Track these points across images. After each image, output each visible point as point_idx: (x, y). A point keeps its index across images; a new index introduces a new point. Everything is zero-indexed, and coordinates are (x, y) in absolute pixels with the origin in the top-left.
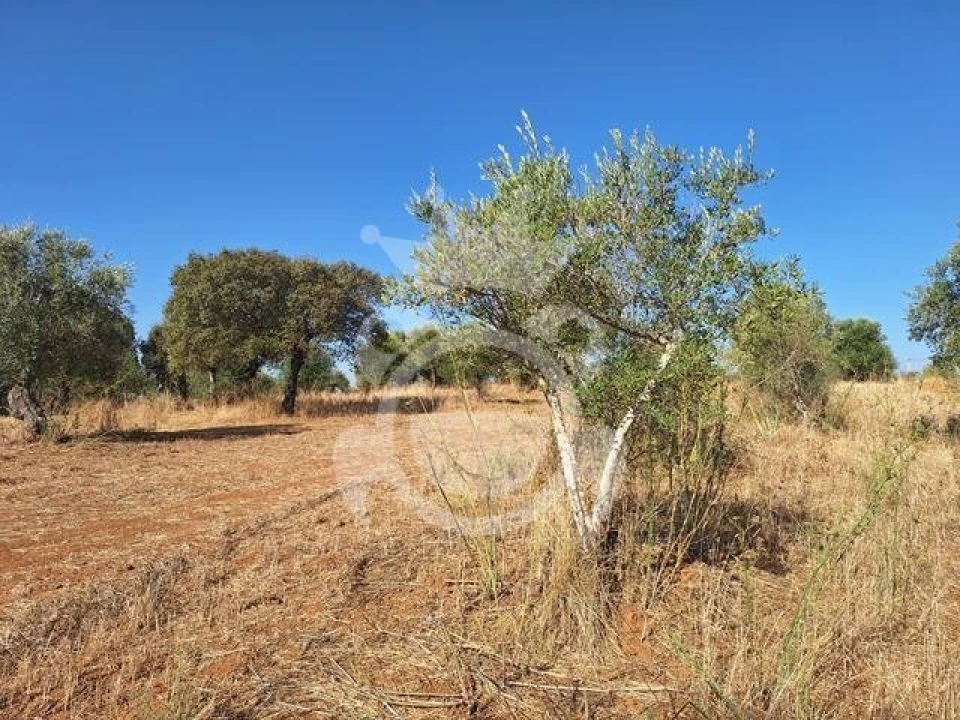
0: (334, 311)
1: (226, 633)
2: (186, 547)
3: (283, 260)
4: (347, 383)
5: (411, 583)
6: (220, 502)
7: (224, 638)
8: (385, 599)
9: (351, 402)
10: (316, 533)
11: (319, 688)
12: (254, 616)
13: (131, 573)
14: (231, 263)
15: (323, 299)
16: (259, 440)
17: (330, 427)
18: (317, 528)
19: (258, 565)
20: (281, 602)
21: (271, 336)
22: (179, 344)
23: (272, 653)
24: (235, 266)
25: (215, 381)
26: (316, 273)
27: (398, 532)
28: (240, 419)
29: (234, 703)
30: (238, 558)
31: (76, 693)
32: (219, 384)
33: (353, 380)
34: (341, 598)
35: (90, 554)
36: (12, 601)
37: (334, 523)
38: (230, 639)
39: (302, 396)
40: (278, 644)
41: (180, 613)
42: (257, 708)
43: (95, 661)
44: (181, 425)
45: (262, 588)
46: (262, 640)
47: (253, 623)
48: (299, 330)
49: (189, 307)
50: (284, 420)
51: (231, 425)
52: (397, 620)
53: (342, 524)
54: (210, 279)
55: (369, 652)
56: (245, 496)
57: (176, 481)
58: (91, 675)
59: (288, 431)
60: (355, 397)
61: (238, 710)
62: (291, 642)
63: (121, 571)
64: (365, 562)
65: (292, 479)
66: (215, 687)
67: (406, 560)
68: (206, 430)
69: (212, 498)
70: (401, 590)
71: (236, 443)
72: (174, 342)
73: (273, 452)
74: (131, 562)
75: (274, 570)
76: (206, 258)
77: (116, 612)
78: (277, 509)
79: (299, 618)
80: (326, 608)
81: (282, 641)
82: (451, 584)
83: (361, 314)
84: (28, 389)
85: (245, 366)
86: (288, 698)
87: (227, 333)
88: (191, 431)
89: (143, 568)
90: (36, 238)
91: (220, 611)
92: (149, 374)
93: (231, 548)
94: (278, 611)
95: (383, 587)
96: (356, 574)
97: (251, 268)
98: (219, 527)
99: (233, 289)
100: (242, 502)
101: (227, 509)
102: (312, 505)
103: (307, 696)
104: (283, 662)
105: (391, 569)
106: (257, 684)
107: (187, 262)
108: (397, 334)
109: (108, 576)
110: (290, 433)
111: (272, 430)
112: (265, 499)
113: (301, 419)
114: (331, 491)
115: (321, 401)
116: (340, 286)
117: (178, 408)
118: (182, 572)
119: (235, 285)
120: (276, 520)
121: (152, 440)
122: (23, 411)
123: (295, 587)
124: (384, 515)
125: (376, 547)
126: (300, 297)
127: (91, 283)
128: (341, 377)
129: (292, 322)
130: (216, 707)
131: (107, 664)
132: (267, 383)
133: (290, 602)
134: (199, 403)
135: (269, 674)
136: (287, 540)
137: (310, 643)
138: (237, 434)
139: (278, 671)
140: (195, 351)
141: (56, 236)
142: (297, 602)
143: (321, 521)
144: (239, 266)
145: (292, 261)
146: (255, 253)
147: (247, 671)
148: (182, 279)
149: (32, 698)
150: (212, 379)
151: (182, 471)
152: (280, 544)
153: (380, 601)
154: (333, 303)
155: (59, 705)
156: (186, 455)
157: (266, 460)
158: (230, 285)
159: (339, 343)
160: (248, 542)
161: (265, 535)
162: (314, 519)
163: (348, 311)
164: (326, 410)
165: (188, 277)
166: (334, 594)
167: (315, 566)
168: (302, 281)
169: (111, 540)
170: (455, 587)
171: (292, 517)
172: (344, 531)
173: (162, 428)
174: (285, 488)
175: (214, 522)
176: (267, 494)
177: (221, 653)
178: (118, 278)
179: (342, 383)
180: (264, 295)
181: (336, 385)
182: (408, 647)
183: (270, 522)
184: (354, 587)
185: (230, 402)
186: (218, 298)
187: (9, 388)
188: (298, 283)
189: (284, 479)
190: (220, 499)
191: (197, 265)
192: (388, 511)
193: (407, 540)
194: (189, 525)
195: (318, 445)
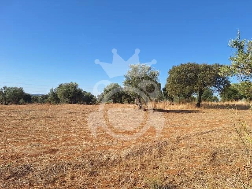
0: (212, 78)
1: (174, 164)
2: (167, 139)
3: (197, 65)
4: (218, 99)
5: (230, 163)
6: (177, 129)
7: (174, 165)
8: (221, 166)
9: (218, 105)
10: (202, 142)
11: (197, 186)
12: (182, 161)
13: (154, 143)
14: (183, 67)
15: (208, 75)
16: (189, 114)
17: (211, 112)
18: (202, 141)
19: (185, 147)
20: (190, 159)
21: (193, 86)
22: (170, 88)
23: (185, 172)
24: (184, 68)
25: (179, 98)
26: (207, 68)
27: (229, 146)
28: (185, 108)
29: (173, 182)
30: (180, 144)
31: (140, 168)
32: (180, 99)
33: (220, 98)
34: (207, 162)
35: (147, 137)
36: (131, 144)
37: (208, 140)
38: (175, 165)
39: (203, 103)
40: (187, 170)
41: (164, 155)
42: (179, 186)
43: (145, 162)
44: (171, 108)
45: (185, 154)
46: (183, 168)
47: (182, 162)
48: (201, 84)
49: (172, 79)
50: (197, 109)
51: (183, 109)
52: (224, 173)
53: (210, 141)
54: (178, 72)
55: (213, 180)
56: (183, 128)
57: (167, 122)
58: (143, 165)
59: (197, 112)
60: (220, 104)
61: (174, 185)
62: (191, 170)
63: (152, 142)
64: (216, 153)
65: (197, 126)
66: (170, 177)
67: (230, 156)
68: (176, 110)
69: (175, 128)
70: (226, 165)
71: (183, 114)
72: (169, 88)
73: (193, 118)
74: (155, 140)
75: (188, 150)
76: (177, 66)
77: (150, 152)
78: (192, 133)
79: (194, 164)
80: (202, 164)
81: (189, 169)
82: (245, 167)
83: (221, 79)
84: (139, 99)
85: (187, 94)
86: (188, 186)
87: (181, 86)
88: (173, 110)
89: (157, 142)
90: (140, 66)
91: (173, 157)
92: (164, 96)
93: (178, 141)
94: (189, 161)
95: (220, 162)
96: (212, 156)
97: (188, 68)
98: (176, 136)
99: (183, 74)
100: (183, 130)
101: (179, 131)
102: (202, 134)
103: (193, 187)
104: (188, 175)
105: (224, 157)
106: (180, 179)
107: (172, 68)
108: (235, 84)
109: (150, 142)
110: (198, 113)
111: (193, 111)
112: (189, 130)
113: (202, 109)
114: (208, 130)
115: (209, 105)
116: (214, 71)
117: (171, 104)
118: (166, 145)
119: (184, 73)
120: (191, 136)
121: (163, 112)
122: (138, 103)
123: (194, 156)
124: (225, 140)
125: (220, 150)
126: (201, 75)
127: (150, 75)
128: (216, 97)
129: (199, 82)
130: (169, 182)
131: (147, 163)
132: (194, 99)
133: (192, 159)
134: (175, 103)
135: (184, 178)
136: (193, 142)
137: (196, 172)
138: (184, 112)
139: (186, 178)
140: (174, 90)
141: (144, 65)
142: (194, 160)
143: (204, 139)
144: (185, 68)
145: (200, 65)
146: (189, 64)
147: (178, 175)
148: (171, 73)
149: (132, 167)
150: (178, 97)
151: (169, 120)
152: (191, 143)
153: (219, 166)
154: (212, 76)
155: (137, 170)
156: (171, 116)
157: (191, 120)
158: (182, 73)
159: (214, 87)
160: (183, 140)
161: (187, 140)
162: (202, 138)
163: (217, 78)
164: (210, 107)
165: (172, 72)
166: (205, 160)
167: (201, 151)
168: (202, 70)
169: (151, 134)
170: (246, 168)
171: (196, 136)
172: (211, 143)
173: (166, 109)
174: (195, 128)
175: (175, 134)
176: (190, 129)
177: (173, 168)
178: (156, 74)
179: (216, 99)
180: (192, 75)
181: (214, 100)
182: (226, 183)
183: (189, 136)
184: (211, 160)
185: (183, 103)
186: (179, 76)
187: (135, 98)
188: (201, 71)
189: (195, 125)
190: (177, 128)
191: (174, 68)
192: (226, 139)
193: (231, 150)
194: (169, 134)
195: (206, 117)
